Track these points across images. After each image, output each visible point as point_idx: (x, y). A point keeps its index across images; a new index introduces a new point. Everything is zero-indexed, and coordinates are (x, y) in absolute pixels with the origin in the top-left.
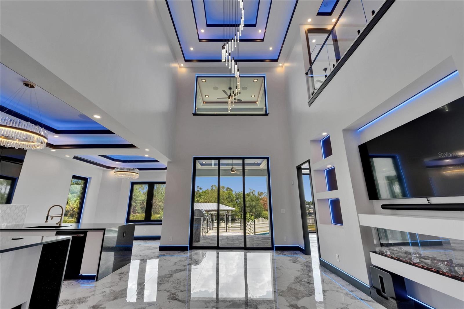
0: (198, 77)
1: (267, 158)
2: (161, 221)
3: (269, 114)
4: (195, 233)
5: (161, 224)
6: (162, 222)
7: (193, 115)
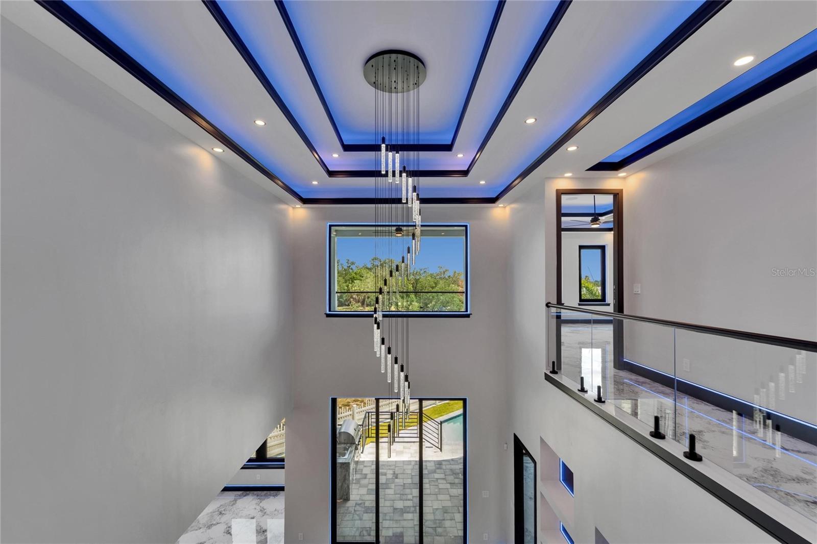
0: (330, 226)
1: (464, 400)
2: (282, 460)
3: (471, 314)
4: (341, 486)
5: (283, 468)
6: (284, 462)
7: (325, 316)
